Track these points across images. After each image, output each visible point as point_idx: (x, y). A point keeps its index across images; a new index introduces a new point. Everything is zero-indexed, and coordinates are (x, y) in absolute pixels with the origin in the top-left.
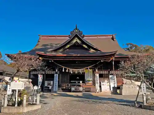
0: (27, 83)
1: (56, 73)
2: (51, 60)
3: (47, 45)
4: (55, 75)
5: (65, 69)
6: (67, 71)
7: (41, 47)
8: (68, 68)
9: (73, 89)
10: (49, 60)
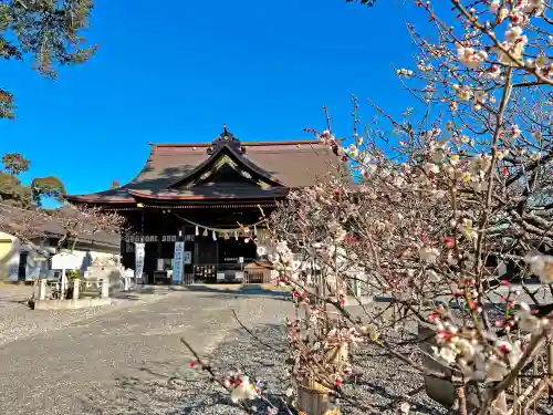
0: (112, 262)
1: (181, 239)
2: (166, 210)
3: (176, 170)
4: (177, 244)
5: (201, 230)
6: (205, 234)
7: (160, 177)
8: (206, 228)
9: (221, 276)
10: (161, 210)
